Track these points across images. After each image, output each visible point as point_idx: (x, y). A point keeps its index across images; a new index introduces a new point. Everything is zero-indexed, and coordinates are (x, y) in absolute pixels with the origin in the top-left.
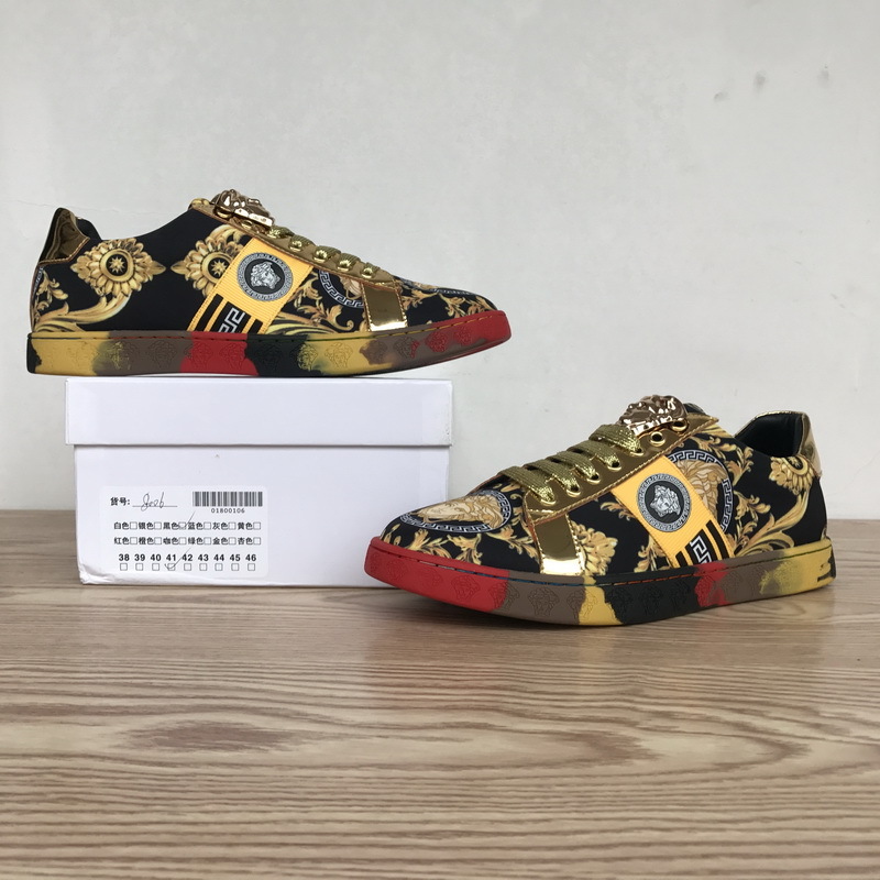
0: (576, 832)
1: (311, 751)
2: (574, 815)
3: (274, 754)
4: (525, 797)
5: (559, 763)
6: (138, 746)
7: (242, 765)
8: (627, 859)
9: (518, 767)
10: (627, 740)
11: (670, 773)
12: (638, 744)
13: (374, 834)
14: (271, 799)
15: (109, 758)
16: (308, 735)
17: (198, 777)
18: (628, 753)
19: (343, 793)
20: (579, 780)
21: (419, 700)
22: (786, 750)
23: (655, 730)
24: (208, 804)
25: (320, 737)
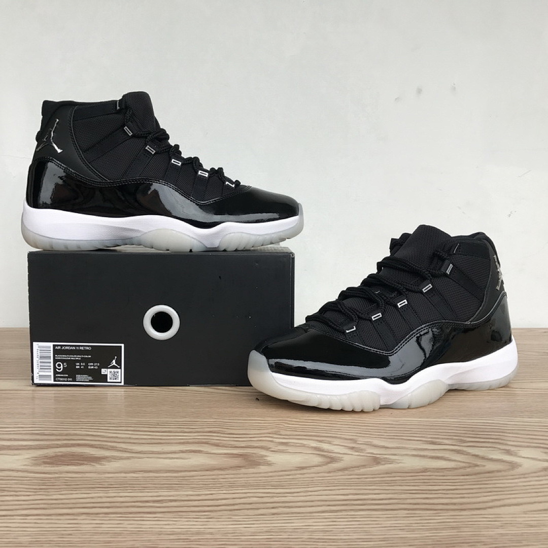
0: (222, 499)
1: (116, 465)
2: (224, 492)
4: (205, 484)
5: (226, 469)
6: (35, 465)
7: (82, 473)
8: (239, 510)
9: (207, 470)
10: (263, 456)
12: (266, 458)
13: (134, 502)
15: (20, 471)
16: (115, 458)
17: (61, 479)
18: (260, 463)
19: (124, 484)
20: (232, 476)
21: (172, 439)
22: (333, 460)
23: (277, 452)
24: (64, 491)
25: (121, 458)
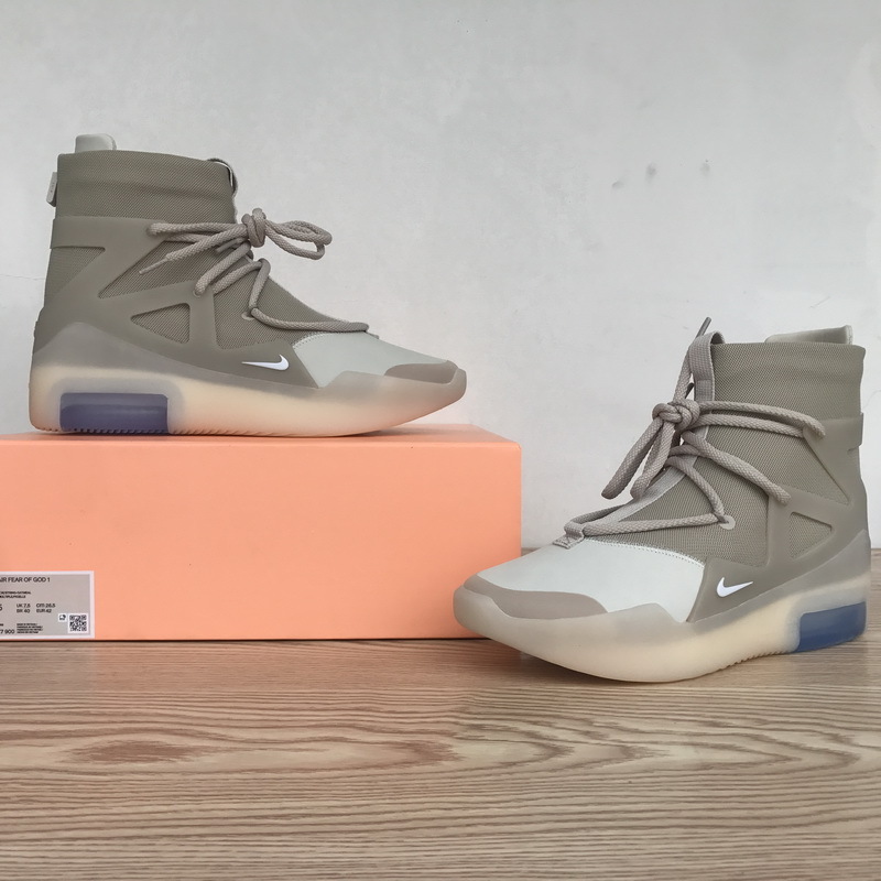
0: (386, 812)
1: (209, 761)
2: (388, 801)
3: (180, 764)
4: (357, 790)
5: (388, 765)
6: (77, 761)
7: (156, 773)
8: (414, 828)
9: (358, 768)
10: (443, 747)
11: (466, 770)
12: (450, 749)
13: (245, 818)
14: (175, 796)
15: (56, 771)
16: (206, 750)
17: (123, 782)
18: (441, 756)
19: (227, 790)
20: (399, 777)
22: (557, 751)
23: (467, 739)
24: (129, 801)
25: (216, 750)
